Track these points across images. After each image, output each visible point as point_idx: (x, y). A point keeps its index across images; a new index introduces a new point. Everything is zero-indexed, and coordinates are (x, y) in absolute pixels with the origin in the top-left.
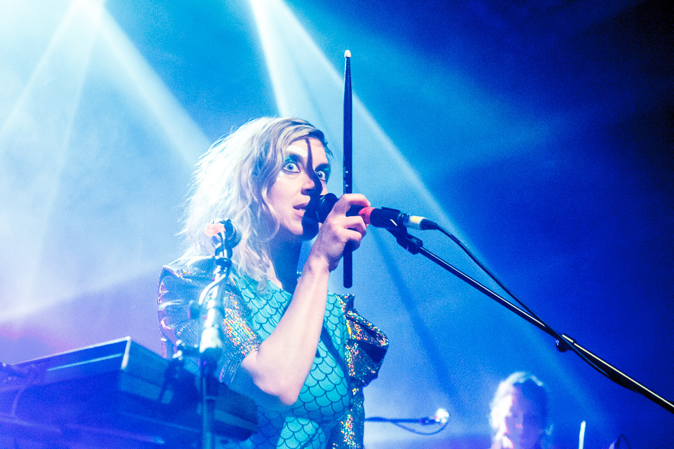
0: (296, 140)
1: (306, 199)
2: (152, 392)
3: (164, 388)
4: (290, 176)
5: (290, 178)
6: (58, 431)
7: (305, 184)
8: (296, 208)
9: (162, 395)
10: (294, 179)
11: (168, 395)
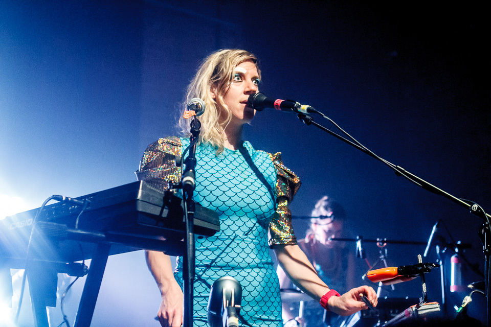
0: (240, 63)
1: (246, 97)
2: (156, 211)
3: (163, 208)
4: (237, 84)
5: (237, 85)
6: (104, 236)
7: (245, 88)
8: (241, 103)
9: (162, 212)
10: (239, 85)
11: (166, 212)
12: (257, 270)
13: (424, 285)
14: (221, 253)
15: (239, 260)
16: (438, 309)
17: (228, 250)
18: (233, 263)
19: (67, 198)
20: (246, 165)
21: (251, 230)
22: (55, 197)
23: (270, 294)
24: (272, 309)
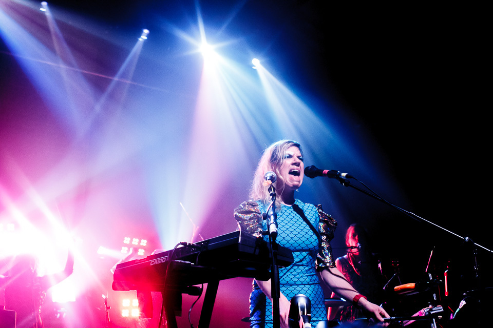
2: (252, 251)
3: (256, 248)
9: (255, 251)
11: (257, 251)
12: (308, 286)
13: (434, 295)
14: (283, 275)
15: (295, 280)
16: (442, 310)
17: (288, 273)
18: (291, 282)
19: (190, 244)
20: (301, 220)
21: (305, 257)
22: (182, 243)
23: (317, 302)
24: (320, 313)
